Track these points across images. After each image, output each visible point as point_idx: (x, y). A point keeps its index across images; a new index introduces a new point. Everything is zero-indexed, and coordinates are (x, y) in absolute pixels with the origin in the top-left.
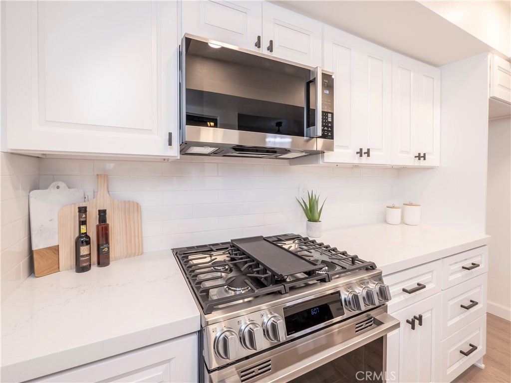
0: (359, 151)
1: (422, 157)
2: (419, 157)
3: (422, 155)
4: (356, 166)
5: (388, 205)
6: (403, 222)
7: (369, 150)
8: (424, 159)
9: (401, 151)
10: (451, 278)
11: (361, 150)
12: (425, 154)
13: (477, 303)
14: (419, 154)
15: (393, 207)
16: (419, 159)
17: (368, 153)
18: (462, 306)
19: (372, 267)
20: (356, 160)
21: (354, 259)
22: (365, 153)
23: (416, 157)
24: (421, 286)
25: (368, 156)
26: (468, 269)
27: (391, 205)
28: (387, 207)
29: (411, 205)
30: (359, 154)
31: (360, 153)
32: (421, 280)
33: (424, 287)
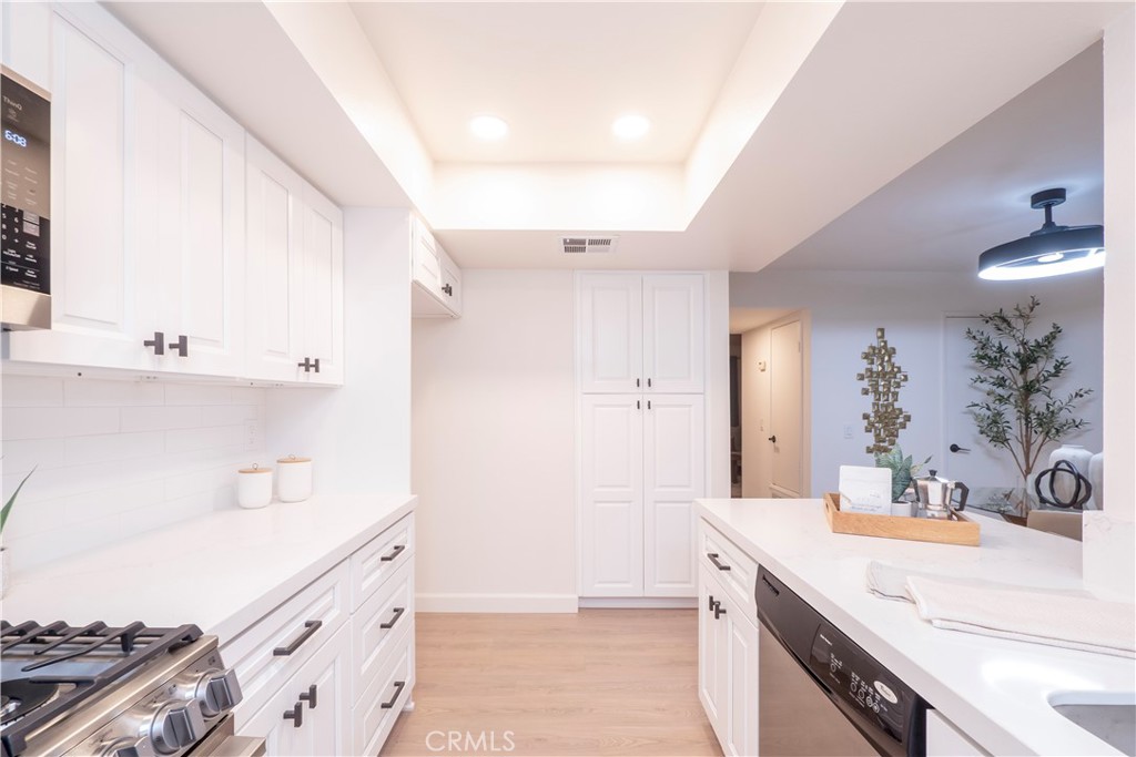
0: (153, 339)
1: (312, 366)
2: (306, 365)
3: (312, 362)
4: (150, 378)
5: (242, 468)
6: (277, 498)
7: (183, 340)
8: (317, 371)
9: (270, 351)
10: (365, 585)
11: (159, 336)
12: (317, 361)
13: (403, 610)
14: (307, 360)
15: (255, 470)
16: (307, 370)
17: (182, 347)
18: (383, 626)
19: (189, 636)
20: (146, 361)
21: (127, 638)
22: (172, 346)
23: (300, 365)
24: (312, 627)
25: (183, 353)
26: (390, 559)
27: (249, 466)
28: (241, 472)
29: (294, 460)
30: (153, 348)
31: (157, 344)
32: (310, 616)
33: (320, 624)
